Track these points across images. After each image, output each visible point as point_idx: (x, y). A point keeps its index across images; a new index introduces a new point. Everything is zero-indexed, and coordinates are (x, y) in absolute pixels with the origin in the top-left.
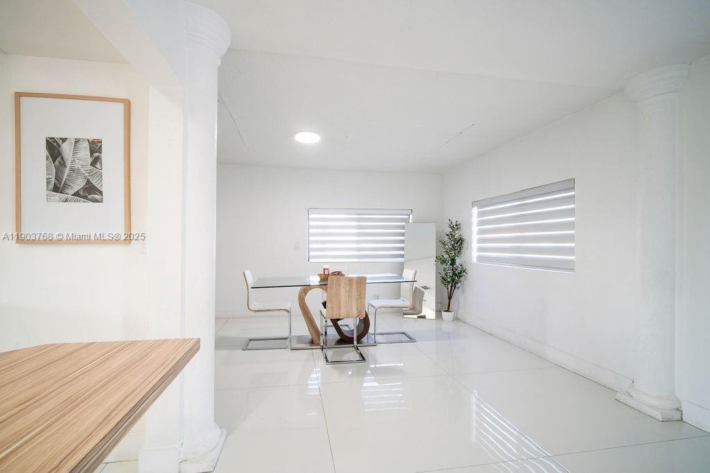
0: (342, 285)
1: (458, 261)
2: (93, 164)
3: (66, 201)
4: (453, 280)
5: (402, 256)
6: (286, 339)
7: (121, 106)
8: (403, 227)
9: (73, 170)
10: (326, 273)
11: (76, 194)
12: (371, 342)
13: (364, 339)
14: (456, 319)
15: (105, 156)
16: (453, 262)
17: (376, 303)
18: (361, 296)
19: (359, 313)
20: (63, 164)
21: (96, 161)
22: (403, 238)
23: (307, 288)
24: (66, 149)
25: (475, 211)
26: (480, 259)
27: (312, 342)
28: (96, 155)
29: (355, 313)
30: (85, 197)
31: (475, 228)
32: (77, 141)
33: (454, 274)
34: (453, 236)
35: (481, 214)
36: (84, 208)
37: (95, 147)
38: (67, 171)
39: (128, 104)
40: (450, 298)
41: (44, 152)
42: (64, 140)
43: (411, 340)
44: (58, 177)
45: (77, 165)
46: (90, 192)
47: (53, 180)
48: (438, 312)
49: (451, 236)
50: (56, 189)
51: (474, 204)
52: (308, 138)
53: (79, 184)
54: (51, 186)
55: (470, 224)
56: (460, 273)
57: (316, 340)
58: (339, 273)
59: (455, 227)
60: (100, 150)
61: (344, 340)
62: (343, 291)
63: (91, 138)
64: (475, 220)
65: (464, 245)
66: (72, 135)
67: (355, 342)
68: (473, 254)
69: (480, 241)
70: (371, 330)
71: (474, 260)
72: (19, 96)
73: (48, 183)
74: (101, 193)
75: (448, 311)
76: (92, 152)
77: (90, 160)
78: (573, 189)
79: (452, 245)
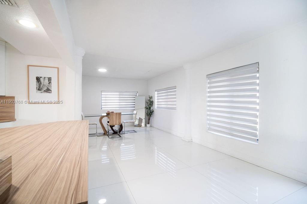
0: (114, 115)
1: (152, 108)
2: (49, 83)
3: (42, 93)
4: (150, 114)
5: (134, 107)
6: (95, 134)
7: (57, 69)
8: (135, 97)
9: (43, 85)
10: (109, 112)
11: (44, 91)
12: (123, 133)
13: (121, 132)
14: (151, 126)
15: (52, 81)
16: (150, 108)
17: (125, 121)
18: (120, 118)
19: (119, 124)
20: (41, 83)
21: (50, 83)
22: (135, 103)
23: (102, 117)
24: (42, 80)
25: (156, 93)
26: (158, 107)
27: (104, 134)
28: (50, 81)
29: (118, 123)
30: (47, 92)
32: (45, 78)
33: (150, 112)
34: (150, 101)
35: (158, 94)
36: (47, 94)
37: (50, 79)
38: (42, 85)
39: (58, 68)
40: (149, 120)
41: (36, 80)
42: (41, 77)
43: (136, 132)
44: (39, 87)
45: (45, 84)
46: (48, 90)
47: (38, 87)
48: (146, 125)
49: (149, 100)
50: (39, 90)
51: (156, 91)
52: (102, 70)
53: (45, 89)
54: (38, 89)
55: (155, 97)
56: (152, 112)
57: (106, 133)
58: (113, 112)
59: (151, 98)
60: (51, 80)
61: (115, 133)
62: (114, 117)
63: (48, 77)
64: (156, 95)
65: (153, 103)
66: (43, 76)
67: (118, 133)
68: (155, 106)
70: (123, 130)
71: (156, 108)
72: (28, 66)
73: (37, 88)
74: (51, 91)
75: (149, 124)
76: (49, 81)
77: (48, 83)
78: (176, 89)
79: (150, 103)
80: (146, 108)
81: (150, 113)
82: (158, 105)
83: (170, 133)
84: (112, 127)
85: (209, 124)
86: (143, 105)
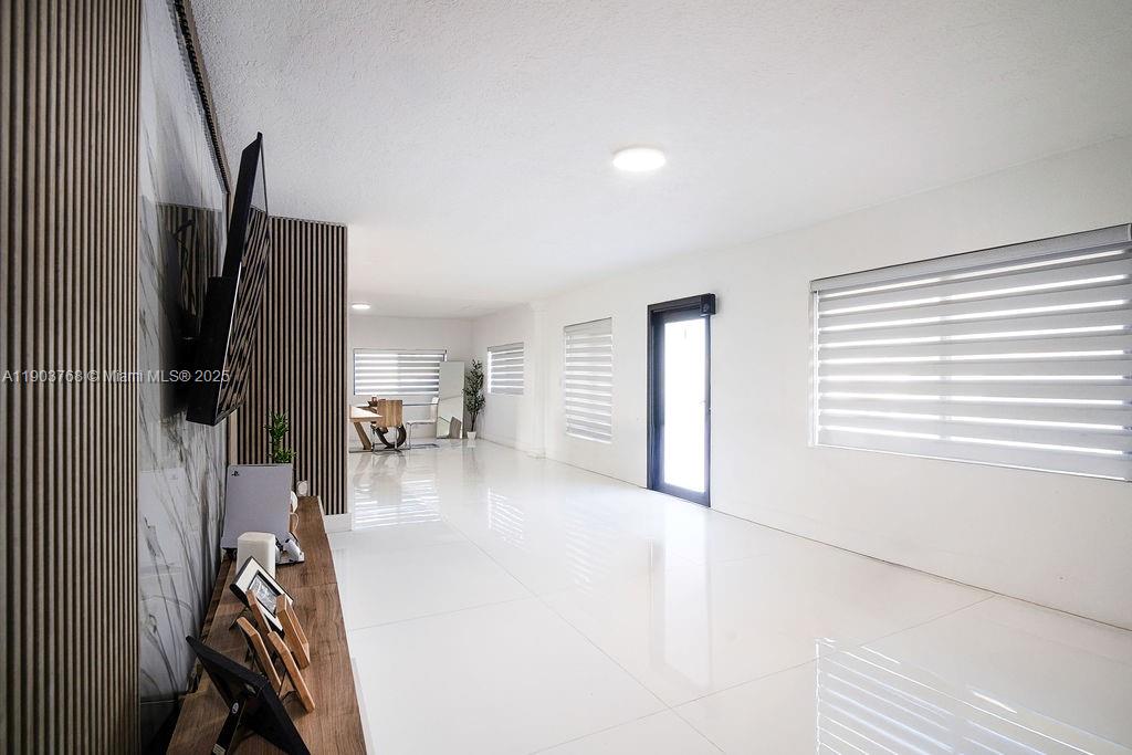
0: (387, 406)
1: (479, 393)
4: (475, 407)
8: (438, 365)
12: (408, 446)
13: (403, 445)
14: (478, 437)
16: (475, 392)
17: (410, 421)
18: (399, 413)
19: (398, 425)
25: (490, 354)
26: (493, 390)
27: (364, 448)
29: (395, 425)
31: (490, 367)
33: (476, 402)
34: (476, 373)
35: (494, 357)
40: (473, 422)
48: (465, 436)
51: (489, 349)
55: (487, 364)
56: (481, 401)
58: (384, 400)
59: (478, 366)
61: (389, 447)
62: (387, 410)
64: (490, 361)
65: (484, 380)
67: (396, 447)
68: (489, 385)
69: (494, 370)
70: (407, 440)
71: (489, 391)
75: (472, 430)
79: (475, 380)
80: (466, 392)
81: (475, 404)
82: (493, 383)
83: (513, 448)
84: (381, 433)
85: (570, 421)
86: (460, 384)
